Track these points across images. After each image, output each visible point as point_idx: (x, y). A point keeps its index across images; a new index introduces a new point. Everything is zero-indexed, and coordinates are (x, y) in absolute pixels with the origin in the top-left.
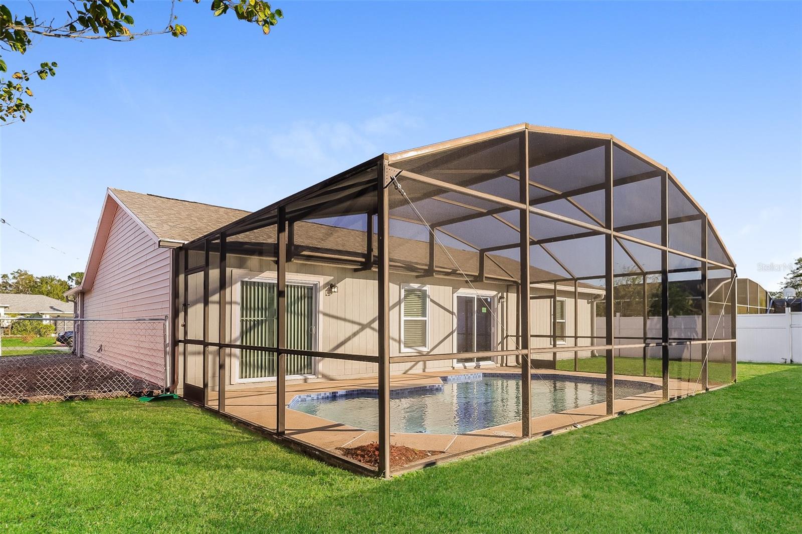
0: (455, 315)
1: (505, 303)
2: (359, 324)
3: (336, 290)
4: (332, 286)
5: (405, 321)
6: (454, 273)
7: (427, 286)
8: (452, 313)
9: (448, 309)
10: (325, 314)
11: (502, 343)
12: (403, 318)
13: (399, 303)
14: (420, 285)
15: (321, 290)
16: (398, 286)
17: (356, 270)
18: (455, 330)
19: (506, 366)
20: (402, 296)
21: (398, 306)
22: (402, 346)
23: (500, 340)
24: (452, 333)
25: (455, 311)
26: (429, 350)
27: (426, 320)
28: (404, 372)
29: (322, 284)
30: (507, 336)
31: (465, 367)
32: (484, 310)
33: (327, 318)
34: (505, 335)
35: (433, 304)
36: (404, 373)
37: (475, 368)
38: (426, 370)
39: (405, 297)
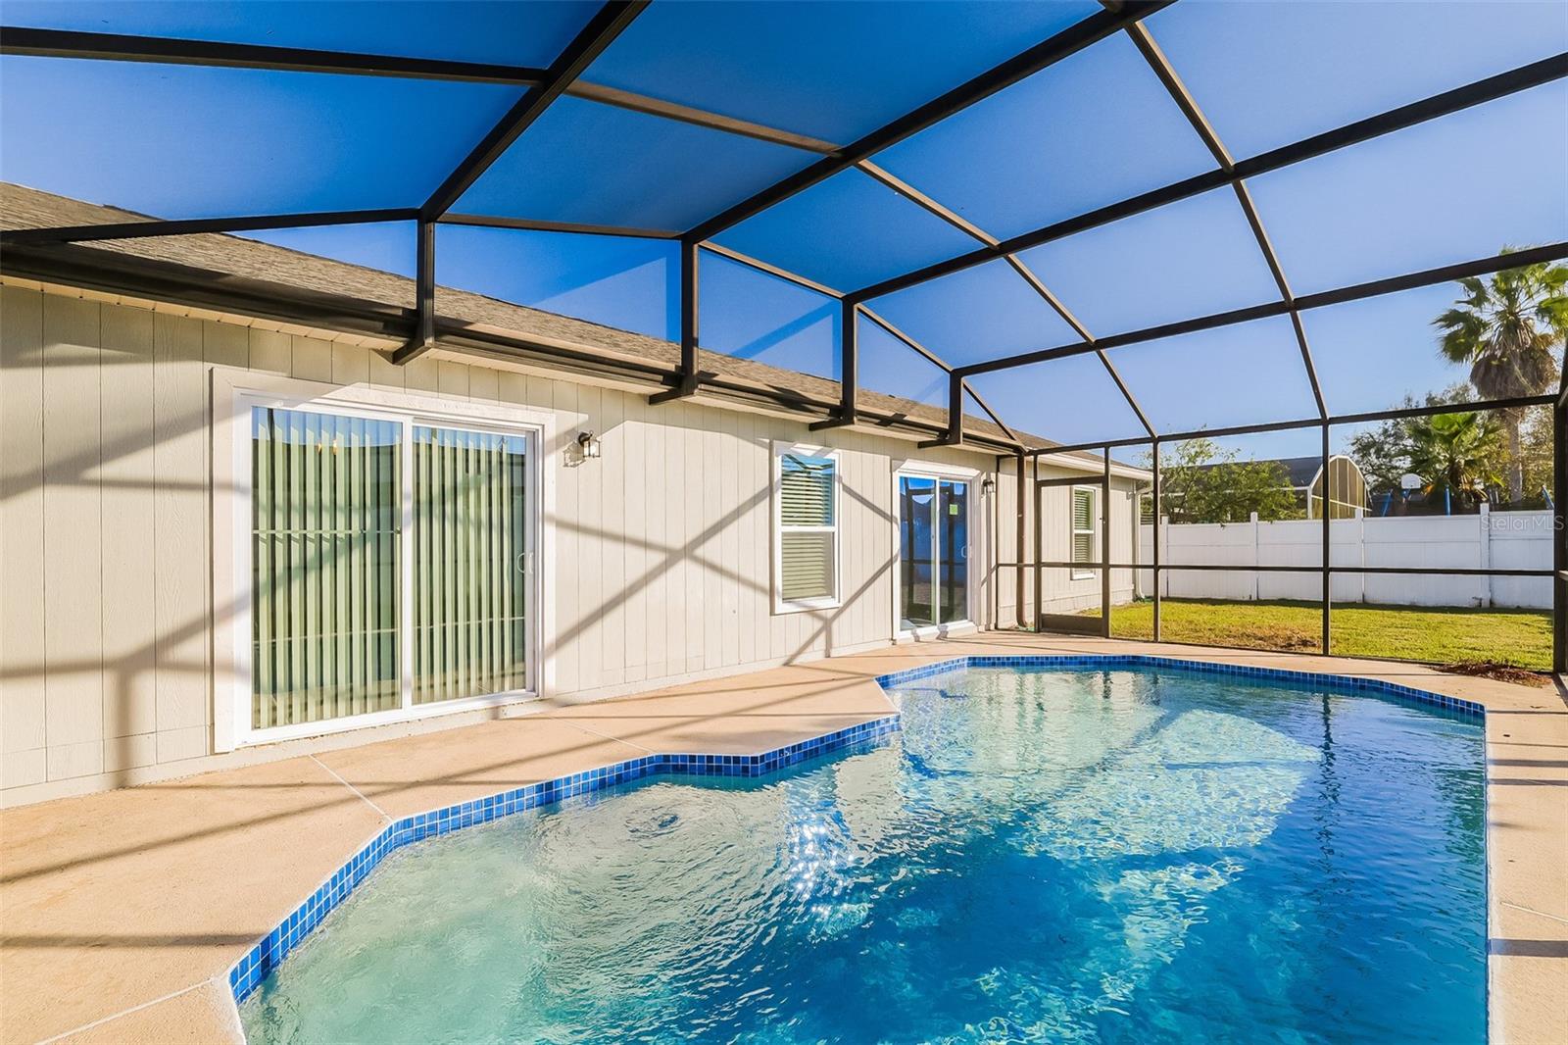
0: (897, 523)
1: (993, 495)
2: (664, 549)
3: (594, 449)
4: (583, 439)
5: (784, 534)
6: (896, 421)
7: (837, 450)
8: (891, 519)
9: (882, 509)
10: (561, 525)
11: (988, 579)
12: (780, 529)
13: (770, 491)
14: (819, 448)
15: (550, 452)
16: (768, 451)
17: (654, 399)
18: (897, 556)
19: (996, 628)
20: (778, 475)
21: (768, 499)
22: (778, 601)
23: (984, 575)
24: (891, 562)
25: (897, 513)
26: (841, 605)
27: (833, 533)
28: (783, 660)
29: (551, 433)
30: (998, 565)
31: (917, 639)
32: (954, 510)
33: (570, 537)
34: (993, 564)
35: (847, 496)
36: (787, 664)
37: (937, 638)
38: (834, 653)
39: (785, 475)
